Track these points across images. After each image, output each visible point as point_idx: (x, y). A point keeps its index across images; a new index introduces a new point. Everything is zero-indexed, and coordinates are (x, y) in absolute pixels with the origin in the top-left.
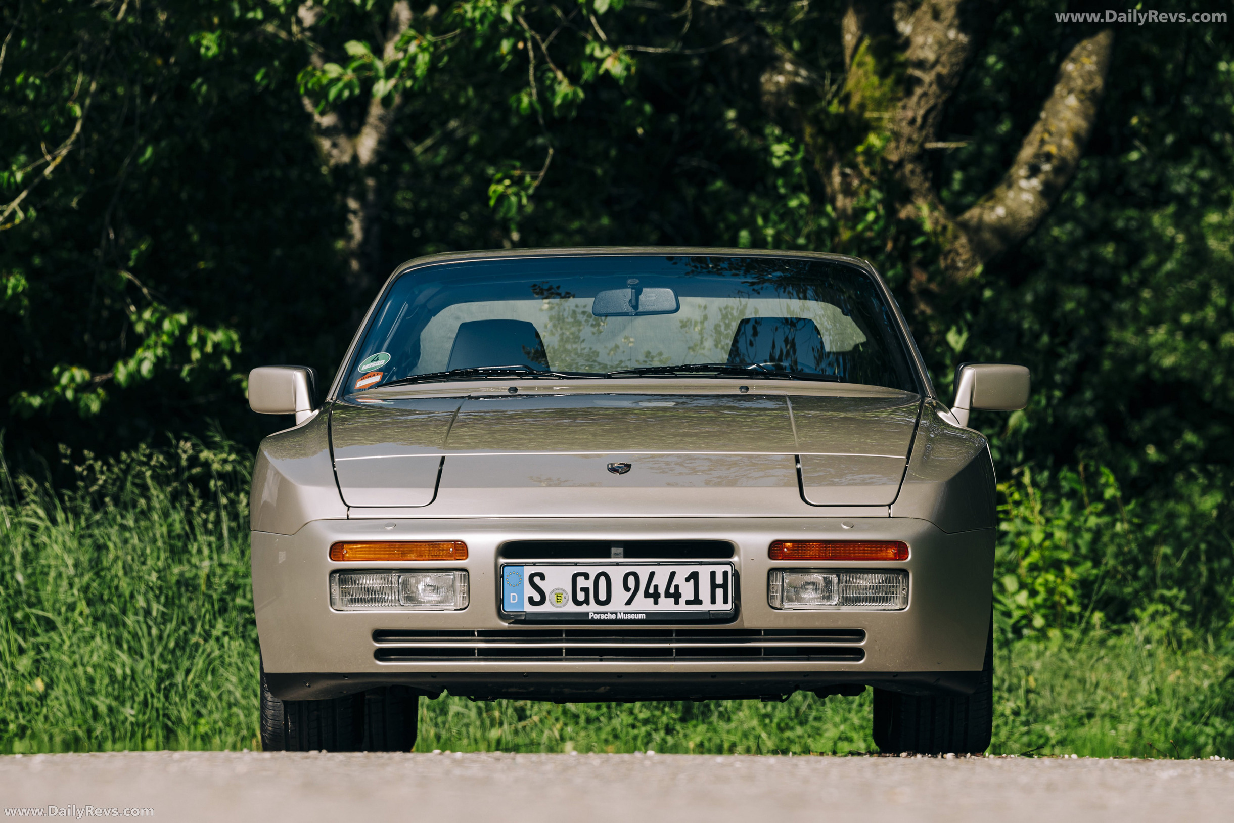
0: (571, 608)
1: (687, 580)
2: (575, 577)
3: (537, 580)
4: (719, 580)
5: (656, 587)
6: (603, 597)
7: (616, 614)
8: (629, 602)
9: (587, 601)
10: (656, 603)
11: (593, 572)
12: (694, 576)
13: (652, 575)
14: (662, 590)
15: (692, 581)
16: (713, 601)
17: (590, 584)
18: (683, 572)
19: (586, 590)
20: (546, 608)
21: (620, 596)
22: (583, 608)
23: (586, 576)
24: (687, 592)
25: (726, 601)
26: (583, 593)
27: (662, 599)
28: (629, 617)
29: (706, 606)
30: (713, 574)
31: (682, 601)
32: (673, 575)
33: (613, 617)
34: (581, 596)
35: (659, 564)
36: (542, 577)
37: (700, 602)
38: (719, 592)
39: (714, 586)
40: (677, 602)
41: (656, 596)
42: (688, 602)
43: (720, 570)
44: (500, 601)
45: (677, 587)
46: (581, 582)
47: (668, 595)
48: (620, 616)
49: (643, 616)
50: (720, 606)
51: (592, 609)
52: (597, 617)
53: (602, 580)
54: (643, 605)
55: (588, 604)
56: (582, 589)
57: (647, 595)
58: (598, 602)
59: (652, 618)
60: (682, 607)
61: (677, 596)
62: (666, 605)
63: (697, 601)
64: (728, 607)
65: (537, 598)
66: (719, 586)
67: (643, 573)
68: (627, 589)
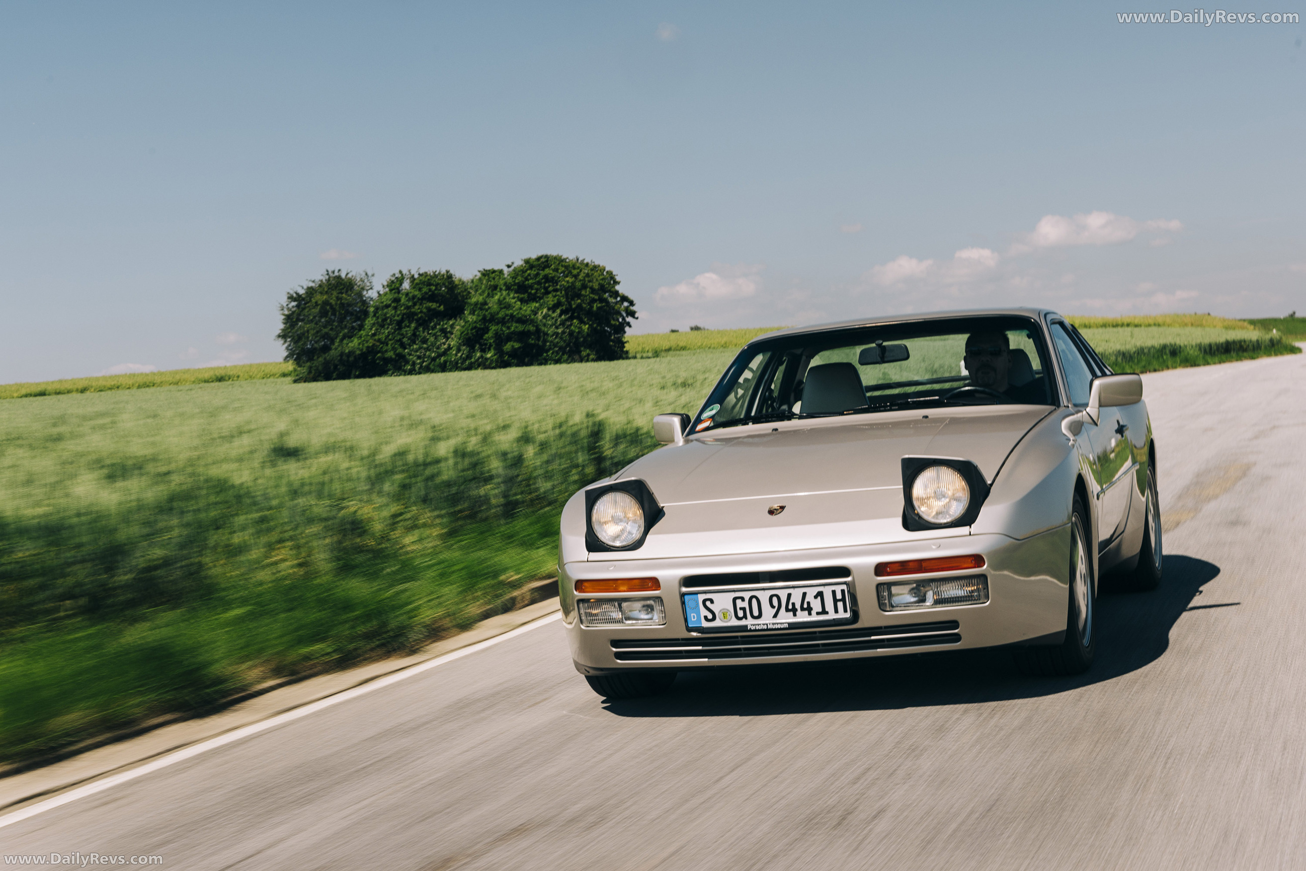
0: (734, 622)
1: (816, 597)
2: (735, 600)
3: (708, 603)
4: (839, 596)
5: (793, 604)
6: (756, 613)
7: (767, 625)
8: (775, 616)
9: (745, 617)
10: (795, 615)
11: (747, 595)
12: (820, 595)
13: (789, 595)
14: (798, 606)
15: (819, 598)
16: (836, 611)
17: (745, 604)
18: (812, 592)
19: (743, 609)
20: (717, 623)
21: (768, 612)
22: (744, 622)
23: (743, 599)
24: (816, 605)
25: (845, 611)
26: (742, 611)
27: (799, 612)
28: (776, 626)
29: (832, 616)
30: (834, 592)
31: (814, 612)
32: (804, 594)
33: (765, 627)
34: (740, 614)
35: (794, 587)
36: (712, 601)
37: (827, 613)
38: (840, 605)
39: (836, 601)
40: (810, 614)
41: (794, 611)
42: (818, 613)
43: (838, 589)
44: (686, 620)
45: (808, 603)
46: (739, 604)
47: (802, 609)
48: (770, 627)
49: (786, 625)
50: (842, 615)
51: (749, 622)
52: (753, 628)
53: (754, 601)
54: (786, 618)
55: (746, 618)
56: (741, 609)
57: (787, 610)
58: (753, 617)
59: (792, 626)
60: (814, 618)
61: (809, 609)
62: (802, 617)
63: (824, 612)
64: (848, 615)
65: (710, 616)
66: (840, 600)
67: (783, 594)
68: (773, 607)
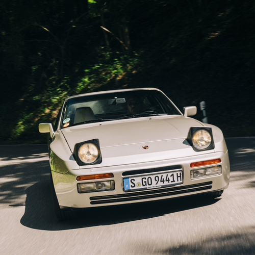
0: (142, 187)
1: (171, 176)
2: (142, 179)
3: (133, 181)
4: (179, 175)
5: (163, 179)
6: (150, 183)
7: (154, 187)
8: (157, 184)
10: (164, 183)
11: (147, 177)
12: (173, 175)
13: (162, 176)
16: (178, 181)
17: (146, 180)
18: (170, 174)
19: (145, 182)
20: (136, 188)
21: (154, 182)
22: (145, 187)
23: (145, 178)
24: (171, 179)
28: (157, 187)
29: (176, 182)
30: (177, 174)
32: (167, 175)
34: (144, 184)
35: (164, 173)
38: (179, 178)
39: (178, 177)
41: (163, 181)
42: (172, 182)
43: (179, 173)
45: (168, 178)
46: (144, 180)
47: (166, 180)
49: (161, 187)
50: (180, 181)
51: (147, 186)
52: (149, 188)
53: (149, 179)
54: (160, 184)
57: (161, 181)
58: (149, 185)
59: (163, 187)
60: (170, 183)
61: (169, 180)
62: (166, 183)
63: (174, 181)
64: (182, 182)
65: (133, 185)
67: (160, 176)
68: (156, 180)
